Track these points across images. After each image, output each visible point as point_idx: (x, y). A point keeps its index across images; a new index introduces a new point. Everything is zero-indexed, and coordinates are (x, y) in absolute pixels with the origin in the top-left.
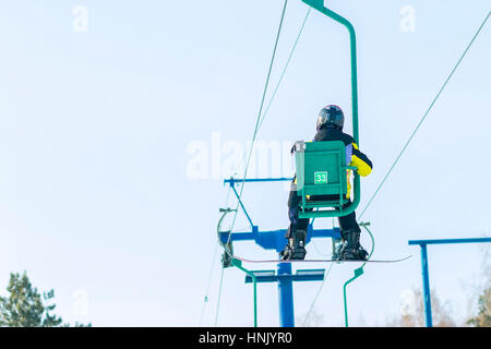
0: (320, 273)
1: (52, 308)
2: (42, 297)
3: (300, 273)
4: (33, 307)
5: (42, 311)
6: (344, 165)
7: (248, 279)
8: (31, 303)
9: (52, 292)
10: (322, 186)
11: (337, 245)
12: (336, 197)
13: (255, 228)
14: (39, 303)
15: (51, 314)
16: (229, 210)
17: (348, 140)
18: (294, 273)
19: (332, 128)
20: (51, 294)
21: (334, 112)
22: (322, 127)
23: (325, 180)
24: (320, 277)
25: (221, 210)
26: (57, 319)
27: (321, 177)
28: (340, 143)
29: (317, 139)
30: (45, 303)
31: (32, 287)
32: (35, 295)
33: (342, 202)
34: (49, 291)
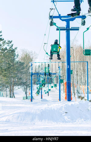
1: (1, 36)
3: (72, 28)
7: (57, 29)
11: (83, 20)
13: (60, 15)
16: (53, 9)
17: (58, 44)
18: (70, 28)
19: (56, 43)
20: (1, 32)
21: (57, 41)
22: (55, 42)
24: (78, 29)
25: (50, 9)
26: (2, 39)
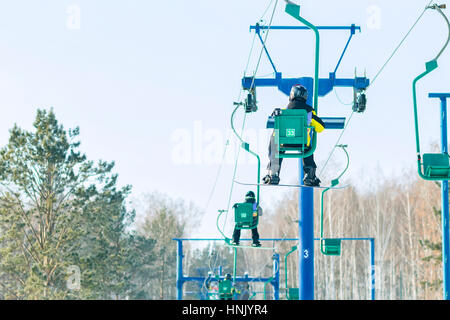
0: (340, 121)
1: (76, 145)
2: (67, 135)
4: (59, 144)
5: (67, 147)
6: (306, 125)
7: (270, 125)
8: (56, 139)
9: (78, 129)
10: (292, 138)
11: (358, 94)
12: (300, 146)
13: (279, 75)
14: (64, 140)
15: (76, 150)
20: (76, 132)
23: (293, 135)
24: (340, 125)
25: (235, 103)
26: (81, 156)
27: (291, 133)
28: (304, 111)
29: (289, 108)
30: (70, 140)
31: (58, 124)
32: (60, 132)
33: (303, 148)
34: (75, 128)
